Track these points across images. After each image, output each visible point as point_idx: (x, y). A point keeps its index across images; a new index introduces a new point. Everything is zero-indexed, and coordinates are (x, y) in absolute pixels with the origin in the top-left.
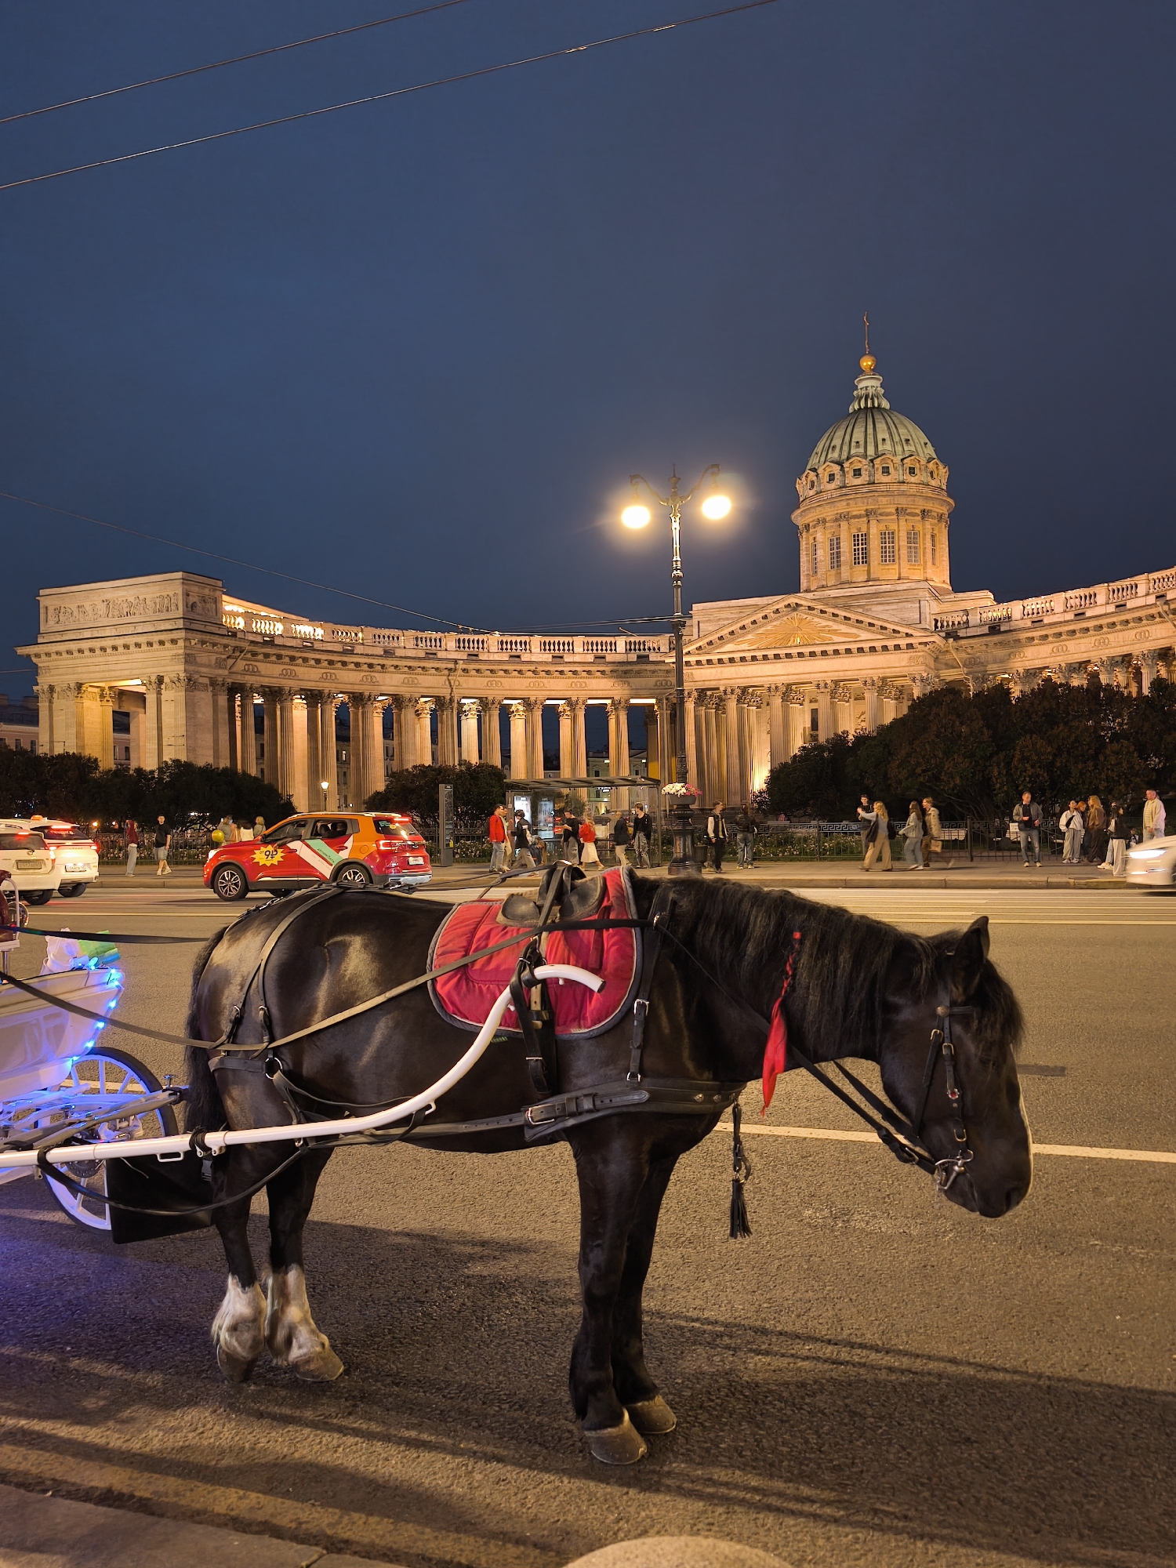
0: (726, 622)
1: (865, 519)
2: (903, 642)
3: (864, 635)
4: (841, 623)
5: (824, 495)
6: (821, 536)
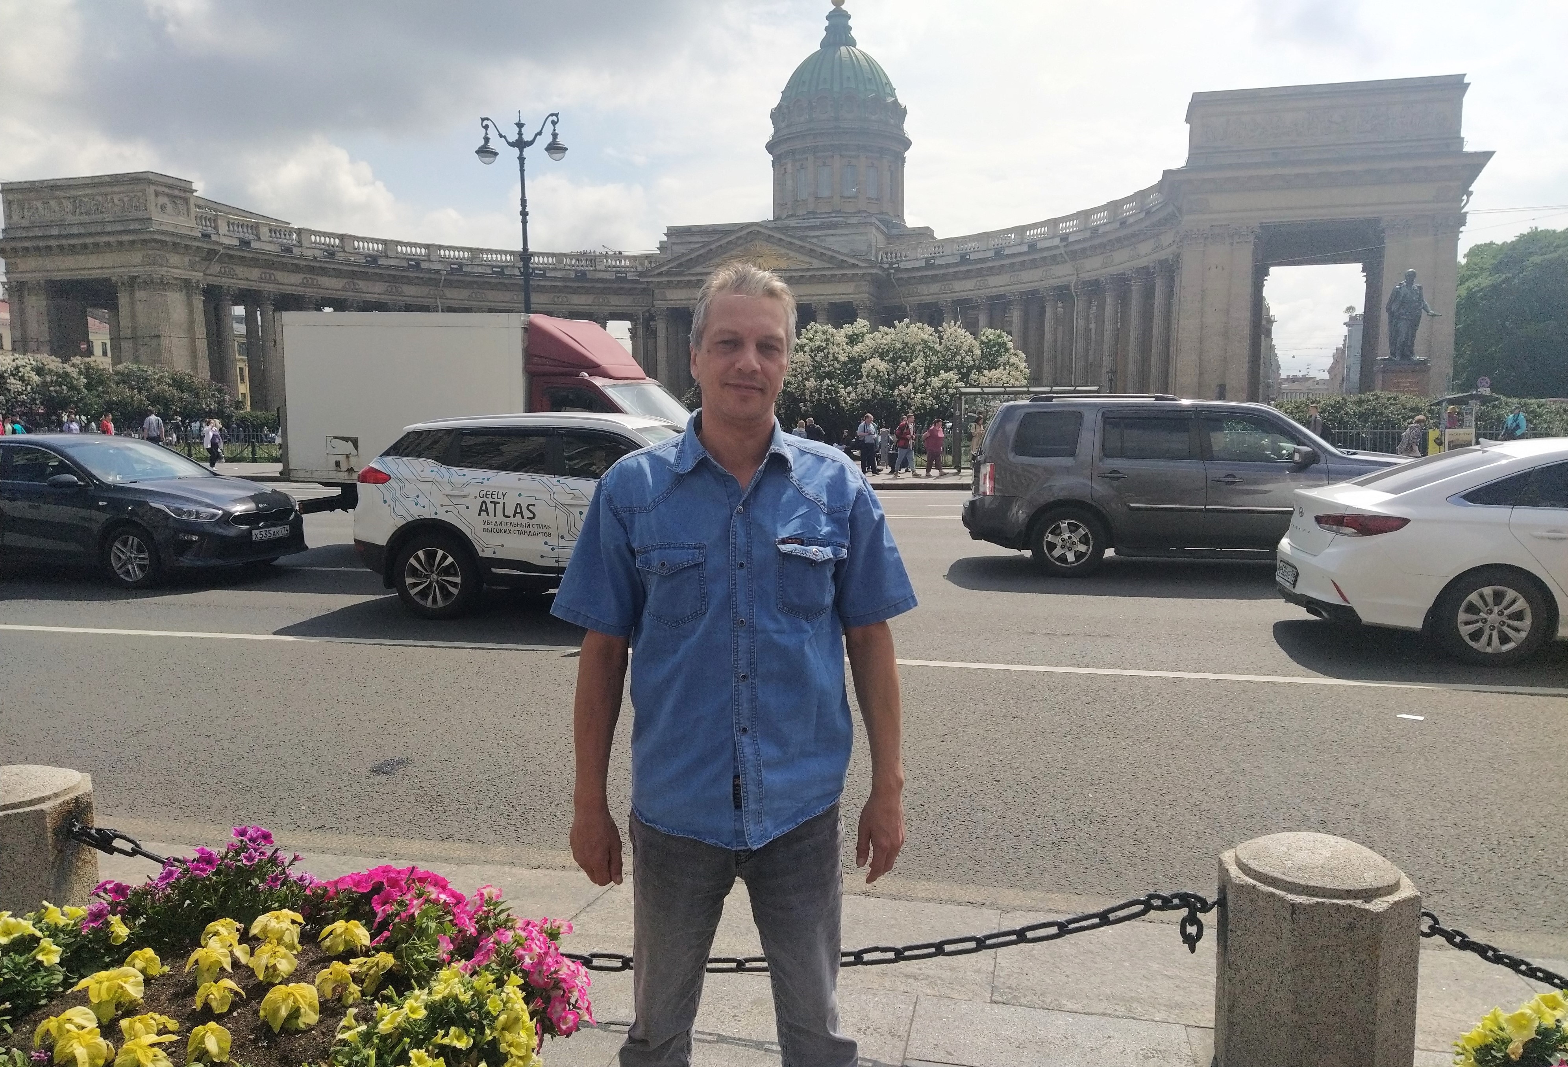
0: (697, 246)
1: (831, 153)
2: (849, 272)
3: (817, 264)
4: (797, 252)
5: (794, 128)
6: (791, 167)
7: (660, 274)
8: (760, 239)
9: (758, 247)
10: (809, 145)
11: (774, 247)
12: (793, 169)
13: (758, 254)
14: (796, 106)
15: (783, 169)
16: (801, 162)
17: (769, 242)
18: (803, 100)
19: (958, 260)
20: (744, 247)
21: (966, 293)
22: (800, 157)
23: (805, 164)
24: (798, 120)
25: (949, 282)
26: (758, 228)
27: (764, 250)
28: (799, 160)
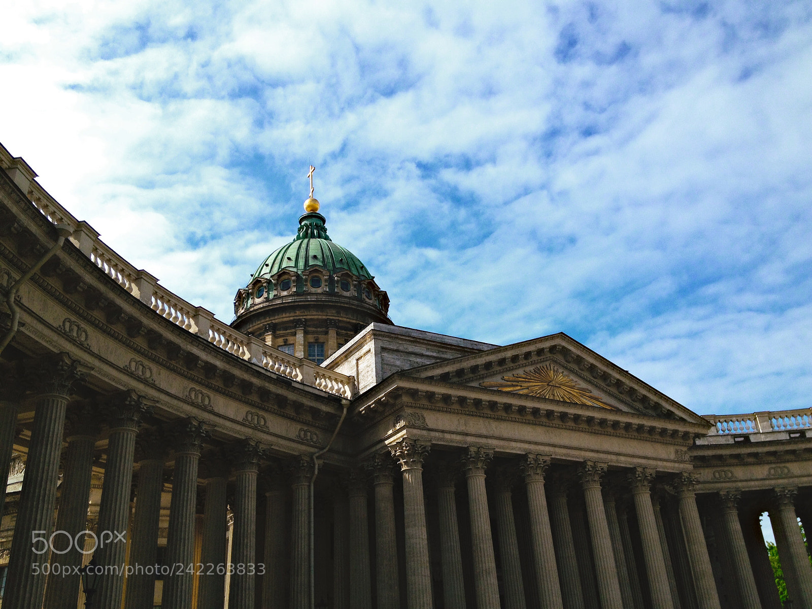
4: (603, 390)
5: (309, 297)
6: (302, 339)
7: (430, 379)
8: (555, 362)
9: (552, 372)
10: (331, 318)
11: (572, 377)
12: (305, 341)
13: (554, 382)
14: (310, 276)
15: (280, 341)
16: (316, 336)
17: (566, 368)
18: (322, 272)
19: (731, 441)
20: (534, 368)
21: (757, 483)
22: (314, 329)
23: (322, 338)
24: (313, 290)
25: (726, 469)
26: (564, 344)
27: (560, 378)
28: (313, 333)
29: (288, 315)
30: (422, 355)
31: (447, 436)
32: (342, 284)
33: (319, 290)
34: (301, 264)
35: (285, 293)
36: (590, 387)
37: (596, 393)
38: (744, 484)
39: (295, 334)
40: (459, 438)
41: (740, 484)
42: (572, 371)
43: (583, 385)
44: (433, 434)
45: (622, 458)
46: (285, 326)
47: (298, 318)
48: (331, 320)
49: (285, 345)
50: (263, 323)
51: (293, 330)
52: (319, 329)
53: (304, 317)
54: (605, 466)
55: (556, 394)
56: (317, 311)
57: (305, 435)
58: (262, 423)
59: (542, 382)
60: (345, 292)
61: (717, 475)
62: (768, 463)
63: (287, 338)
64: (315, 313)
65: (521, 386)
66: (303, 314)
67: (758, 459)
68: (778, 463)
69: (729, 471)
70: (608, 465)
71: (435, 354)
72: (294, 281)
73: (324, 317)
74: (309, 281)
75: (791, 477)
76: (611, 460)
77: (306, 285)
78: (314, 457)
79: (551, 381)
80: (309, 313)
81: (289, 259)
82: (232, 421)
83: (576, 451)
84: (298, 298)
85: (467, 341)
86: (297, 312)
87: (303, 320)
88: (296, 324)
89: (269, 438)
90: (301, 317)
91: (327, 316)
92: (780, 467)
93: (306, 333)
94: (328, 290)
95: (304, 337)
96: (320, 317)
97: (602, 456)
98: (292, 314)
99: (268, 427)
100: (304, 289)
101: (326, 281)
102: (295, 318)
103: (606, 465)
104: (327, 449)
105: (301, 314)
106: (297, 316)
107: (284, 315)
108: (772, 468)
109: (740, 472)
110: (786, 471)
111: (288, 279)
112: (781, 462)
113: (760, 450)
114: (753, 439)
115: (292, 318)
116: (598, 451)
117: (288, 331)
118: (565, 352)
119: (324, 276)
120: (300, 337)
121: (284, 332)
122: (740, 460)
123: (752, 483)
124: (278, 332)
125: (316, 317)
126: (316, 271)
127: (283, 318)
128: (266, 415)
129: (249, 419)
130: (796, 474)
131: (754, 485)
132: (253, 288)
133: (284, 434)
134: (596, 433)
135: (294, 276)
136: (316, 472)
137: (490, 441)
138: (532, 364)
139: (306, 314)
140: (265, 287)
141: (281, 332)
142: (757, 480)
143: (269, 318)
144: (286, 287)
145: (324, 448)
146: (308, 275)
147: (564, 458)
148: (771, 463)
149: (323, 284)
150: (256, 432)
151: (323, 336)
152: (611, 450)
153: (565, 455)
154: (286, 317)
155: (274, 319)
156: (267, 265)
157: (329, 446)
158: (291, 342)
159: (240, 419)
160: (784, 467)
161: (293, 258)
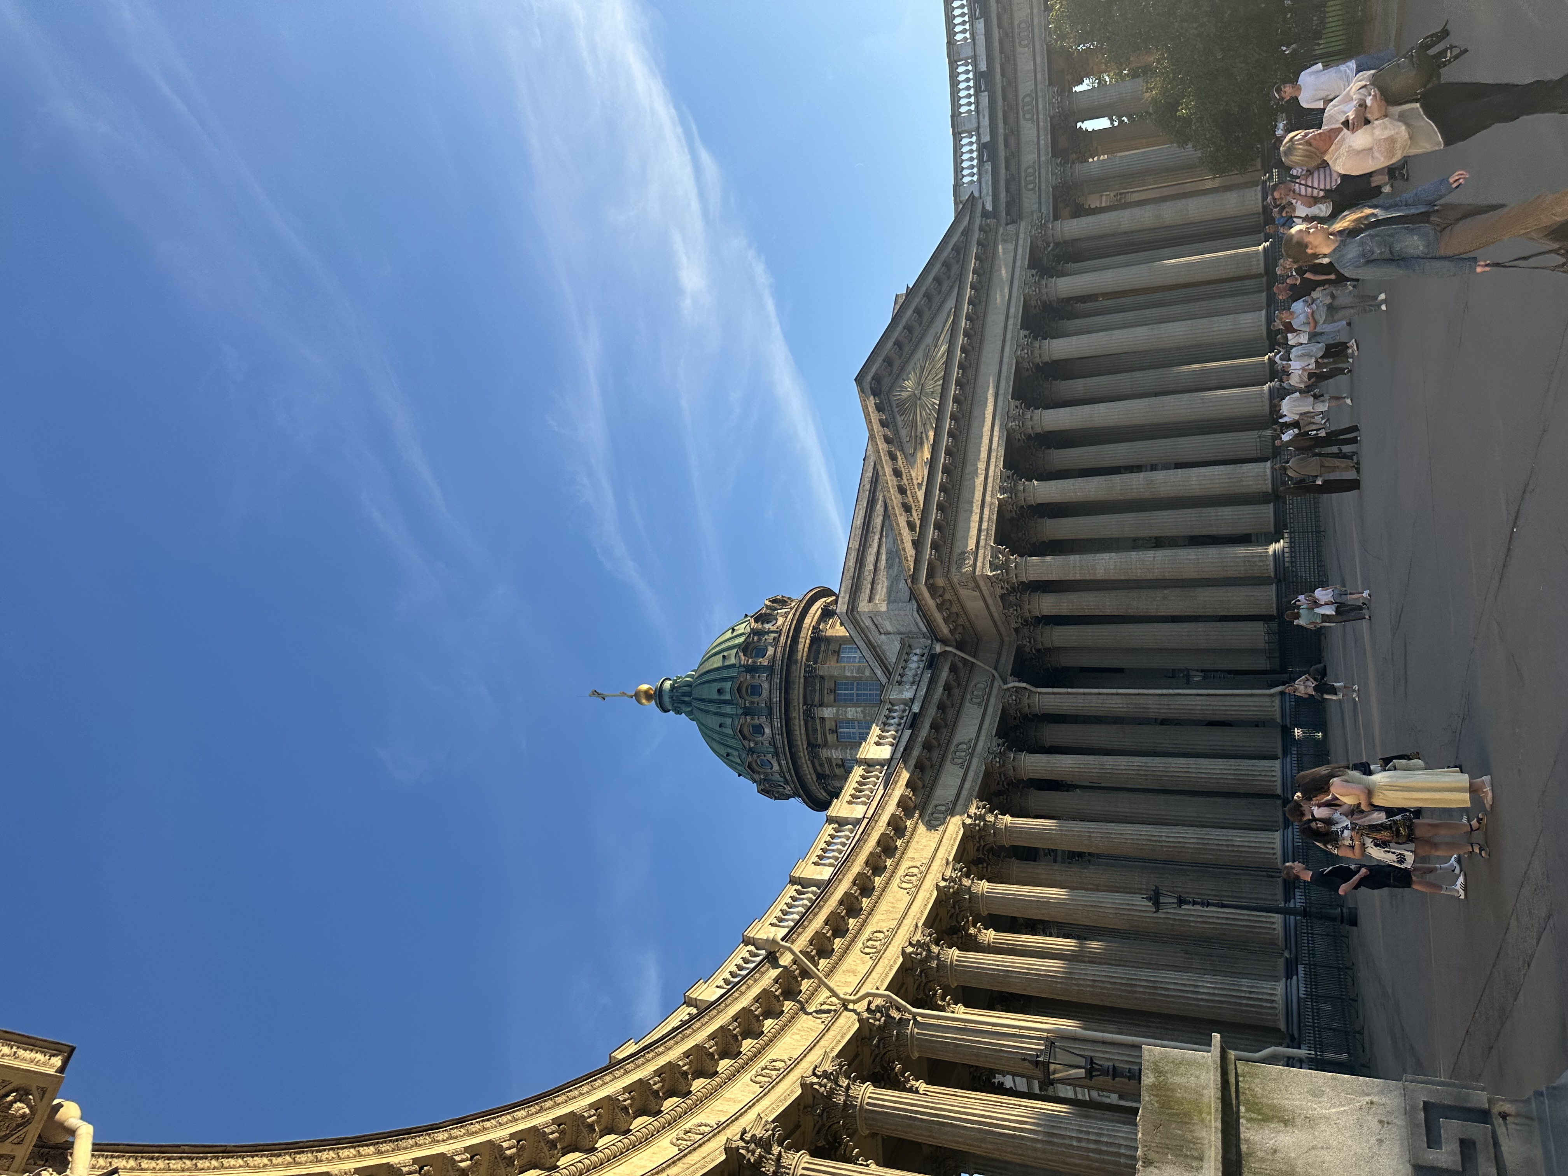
3: (951, 303)
4: (926, 330)
5: (775, 700)
6: (829, 709)
7: (917, 544)
8: (891, 389)
9: (903, 393)
10: (803, 671)
11: (910, 368)
12: (832, 706)
13: (916, 392)
14: (746, 698)
15: (831, 738)
16: (826, 692)
17: (898, 376)
18: (741, 682)
19: (988, 166)
20: (898, 416)
21: (1042, 137)
22: (817, 694)
23: (828, 685)
24: (765, 694)
25: (1023, 175)
26: (869, 378)
27: (909, 384)
28: (822, 694)
29: (797, 728)
30: (878, 553)
31: (985, 525)
32: (757, 656)
33: (766, 686)
34: (728, 709)
35: (767, 731)
36: (922, 347)
37: (929, 340)
38: (1042, 152)
39: (823, 719)
40: (986, 511)
41: (1043, 159)
42: (902, 369)
43: (919, 354)
44: (982, 543)
45: (1012, 310)
46: (810, 731)
47: (801, 714)
48: (805, 671)
49: (837, 732)
50: (806, 760)
51: (818, 721)
52: (817, 688)
53: (801, 706)
54: (1023, 333)
55: (932, 390)
56: (794, 690)
57: (977, 697)
58: (965, 746)
59: (916, 408)
60: (768, 653)
61: (1031, 186)
62: (1018, 122)
63: (827, 729)
64: (796, 692)
65: (922, 433)
66: (797, 708)
67: (1014, 132)
68: (1017, 109)
69: (1026, 171)
70: (1021, 329)
71: (877, 537)
72: (752, 719)
73: (802, 680)
74: (753, 700)
75: (1036, 92)
76: (1015, 324)
77: (758, 703)
78: (1005, 687)
79: (915, 395)
80: (796, 700)
81: (720, 726)
82: (965, 781)
83: (1003, 369)
84: (775, 714)
85: (860, 497)
86: (794, 715)
87: (805, 707)
88: (809, 716)
89: (983, 738)
90: (801, 710)
91: (800, 677)
92: (1024, 106)
93: (821, 705)
94: (765, 675)
95: (827, 706)
96: (802, 686)
97: (1009, 336)
98: (796, 722)
99: (970, 741)
100: (763, 705)
101: (753, 677)
102: (802, 718)
103: (1021, 331)
104: (994, 672)
105: (797, 711)
106: (799, 716)
107: (798, 733)
108: (1024, 115)
109: (1029, 157)
110: (1028, 99)
111: (748, 726)
112: (1017, 105)
113: (1001, 131)
114: (986, 139)
115: (802, 723)
116: (1004, 341)
117: (819, 728)
118: (877, 378)
119: (746, 680)
120: (828, 713)
121: (819, 733)
122: (1014, 157)
123: (1042, 142)
124: (819, 741)
125: (801, 691)
126: (739, 690)
127: (801, 734)
128: (955, 742)
129: (961, 761)
130: (1033, 86)
131: (1045, 140)
132: (759, 773)
133: (977, 722)
134: (981, 342)
135: (745, 718)
136: (1024, 685)
137: (991, 473)
138: (894, 418)
139: (796, 704)
140: (758, 757)
141: (819, 737)
142: (1038, 136)
143: (800, 752)
144: (759, 729)
145: (993, 676)
146: (745, 700)
147: (1011, 383)
148: (1018, 118)
149: (756, 681)
150: (976, 753)
151: (826, 683)
152: (1003, 324)
153: (1008, 382)
154: (800, 730)
155: (803, 745)
156: (728, 755)
157: (991, 669)
158: (834, 724)
159: (961, 772)
160: (1023, 101)
161: (721, 720)
